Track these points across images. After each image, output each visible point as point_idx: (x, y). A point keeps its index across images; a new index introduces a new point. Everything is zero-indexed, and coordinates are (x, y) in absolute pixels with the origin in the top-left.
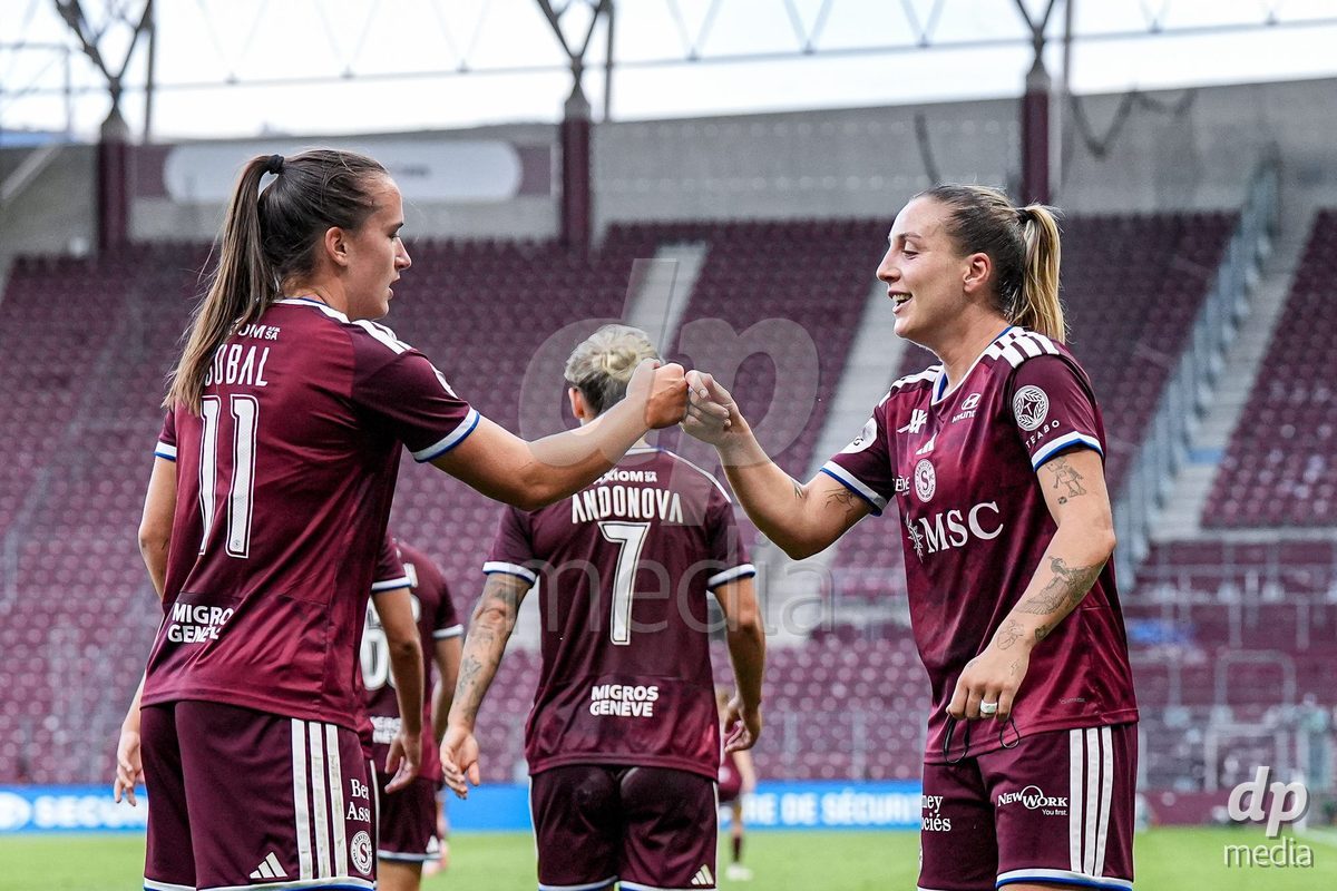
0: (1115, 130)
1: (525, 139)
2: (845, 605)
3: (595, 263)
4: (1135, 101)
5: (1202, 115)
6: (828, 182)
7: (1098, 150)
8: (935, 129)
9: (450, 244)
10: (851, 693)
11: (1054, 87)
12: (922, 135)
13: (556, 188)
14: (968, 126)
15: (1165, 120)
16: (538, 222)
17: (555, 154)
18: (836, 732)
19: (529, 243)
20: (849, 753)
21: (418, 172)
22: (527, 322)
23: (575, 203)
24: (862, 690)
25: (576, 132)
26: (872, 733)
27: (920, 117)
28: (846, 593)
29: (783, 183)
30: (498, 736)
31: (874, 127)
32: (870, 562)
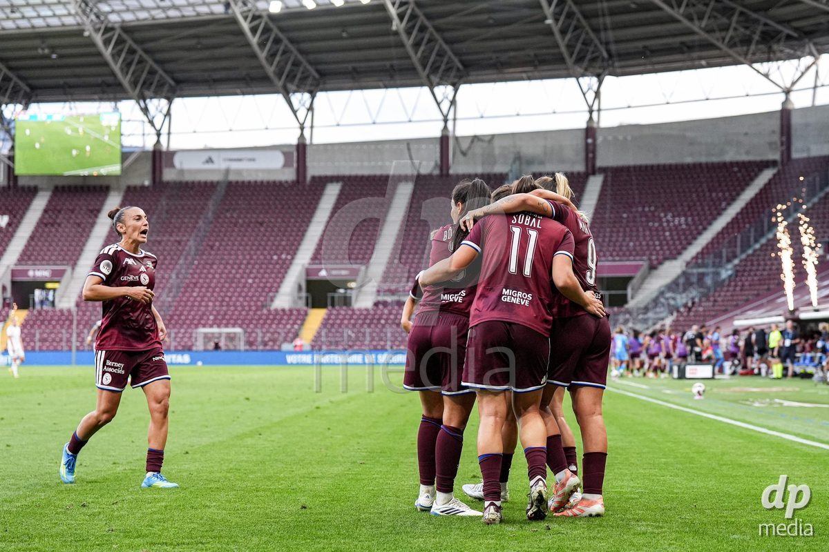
0: (469, 148)
1: (285, 150)
2: (384, 295)
3: (307, 188)
4: (475, 138)
5: (496, 143)
6: (380, 163)
7: (464, 154)
8: (413, 147)
9: (262, 182)
10: (386, 323)
11: (451, 134)
12: (409, 149)
13: (295, 165)
14: (424, 146)
15: (485, 145)
16: (289, 175)
17: (295, 154)
18: (382, 335)
19: (287, 182)
20: (386, 341)
21: (253, 160)
22: (286, 207)
23: (301, 170)
24: (390, 321)
25: (301, 148)
26: (393, 335)
27: (409, 143)
28: (385, 291)
29: (366, 164)
30: (276, 335)
31: (395, 146)
32: (393, 282)
